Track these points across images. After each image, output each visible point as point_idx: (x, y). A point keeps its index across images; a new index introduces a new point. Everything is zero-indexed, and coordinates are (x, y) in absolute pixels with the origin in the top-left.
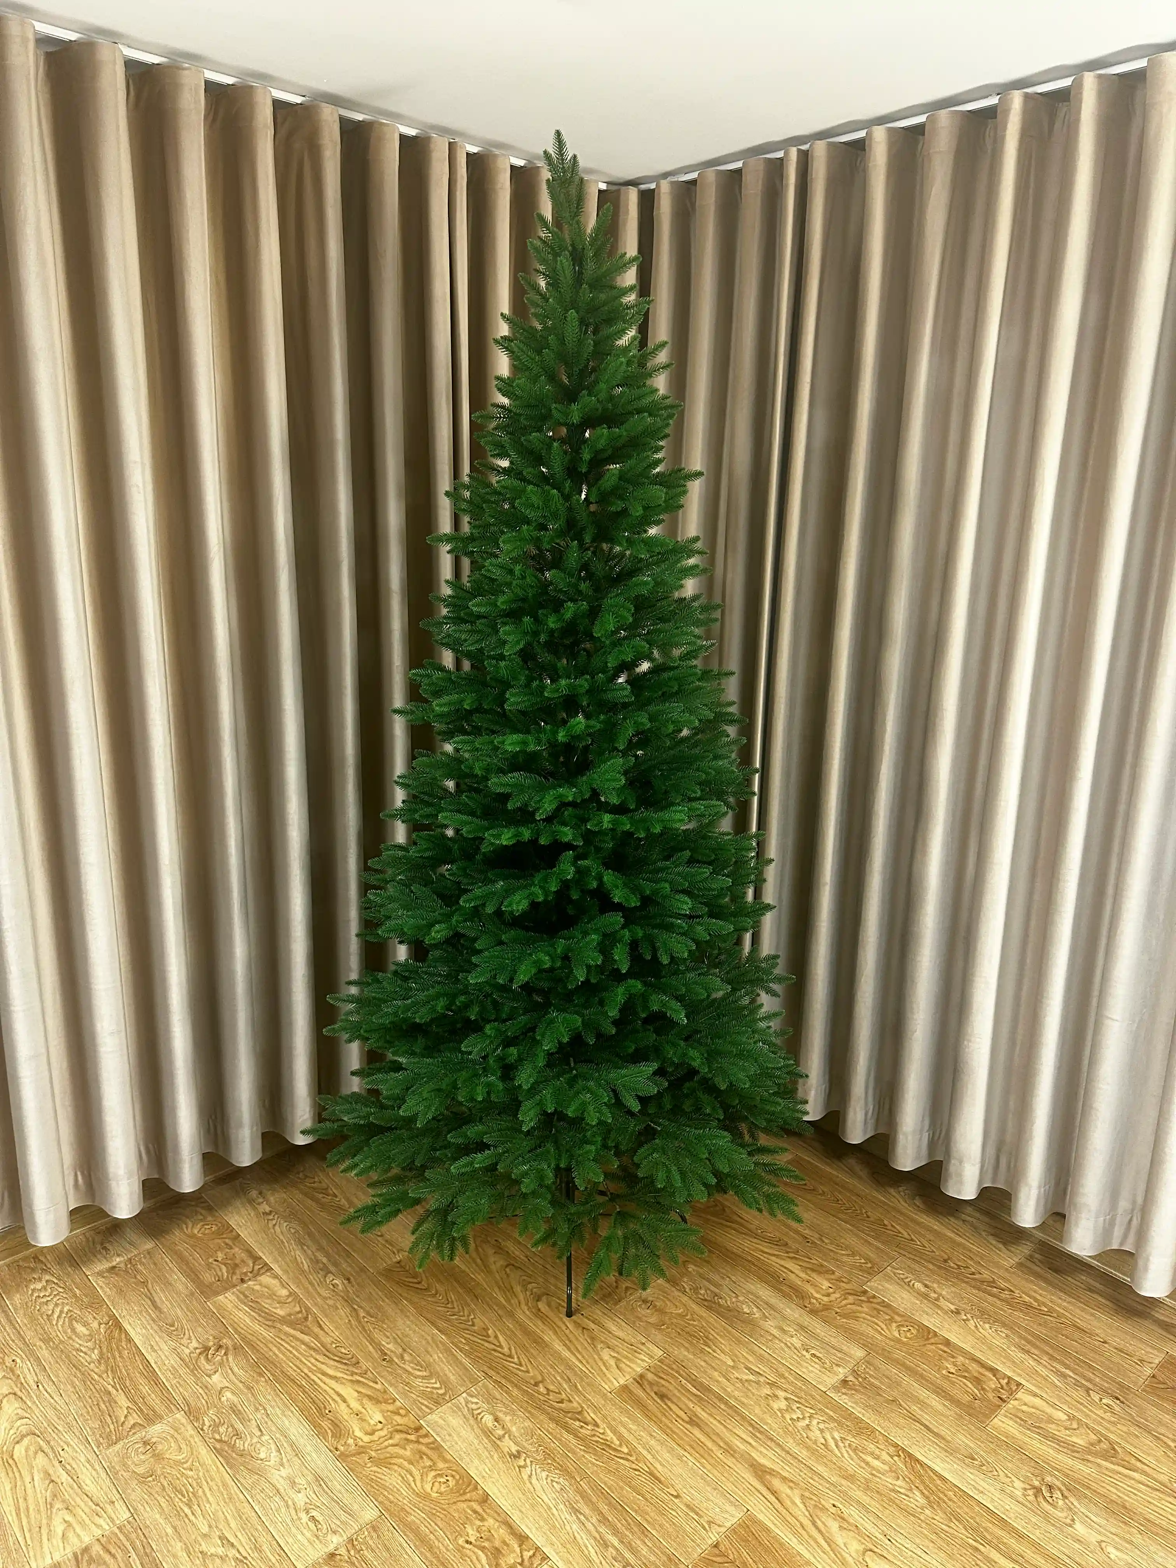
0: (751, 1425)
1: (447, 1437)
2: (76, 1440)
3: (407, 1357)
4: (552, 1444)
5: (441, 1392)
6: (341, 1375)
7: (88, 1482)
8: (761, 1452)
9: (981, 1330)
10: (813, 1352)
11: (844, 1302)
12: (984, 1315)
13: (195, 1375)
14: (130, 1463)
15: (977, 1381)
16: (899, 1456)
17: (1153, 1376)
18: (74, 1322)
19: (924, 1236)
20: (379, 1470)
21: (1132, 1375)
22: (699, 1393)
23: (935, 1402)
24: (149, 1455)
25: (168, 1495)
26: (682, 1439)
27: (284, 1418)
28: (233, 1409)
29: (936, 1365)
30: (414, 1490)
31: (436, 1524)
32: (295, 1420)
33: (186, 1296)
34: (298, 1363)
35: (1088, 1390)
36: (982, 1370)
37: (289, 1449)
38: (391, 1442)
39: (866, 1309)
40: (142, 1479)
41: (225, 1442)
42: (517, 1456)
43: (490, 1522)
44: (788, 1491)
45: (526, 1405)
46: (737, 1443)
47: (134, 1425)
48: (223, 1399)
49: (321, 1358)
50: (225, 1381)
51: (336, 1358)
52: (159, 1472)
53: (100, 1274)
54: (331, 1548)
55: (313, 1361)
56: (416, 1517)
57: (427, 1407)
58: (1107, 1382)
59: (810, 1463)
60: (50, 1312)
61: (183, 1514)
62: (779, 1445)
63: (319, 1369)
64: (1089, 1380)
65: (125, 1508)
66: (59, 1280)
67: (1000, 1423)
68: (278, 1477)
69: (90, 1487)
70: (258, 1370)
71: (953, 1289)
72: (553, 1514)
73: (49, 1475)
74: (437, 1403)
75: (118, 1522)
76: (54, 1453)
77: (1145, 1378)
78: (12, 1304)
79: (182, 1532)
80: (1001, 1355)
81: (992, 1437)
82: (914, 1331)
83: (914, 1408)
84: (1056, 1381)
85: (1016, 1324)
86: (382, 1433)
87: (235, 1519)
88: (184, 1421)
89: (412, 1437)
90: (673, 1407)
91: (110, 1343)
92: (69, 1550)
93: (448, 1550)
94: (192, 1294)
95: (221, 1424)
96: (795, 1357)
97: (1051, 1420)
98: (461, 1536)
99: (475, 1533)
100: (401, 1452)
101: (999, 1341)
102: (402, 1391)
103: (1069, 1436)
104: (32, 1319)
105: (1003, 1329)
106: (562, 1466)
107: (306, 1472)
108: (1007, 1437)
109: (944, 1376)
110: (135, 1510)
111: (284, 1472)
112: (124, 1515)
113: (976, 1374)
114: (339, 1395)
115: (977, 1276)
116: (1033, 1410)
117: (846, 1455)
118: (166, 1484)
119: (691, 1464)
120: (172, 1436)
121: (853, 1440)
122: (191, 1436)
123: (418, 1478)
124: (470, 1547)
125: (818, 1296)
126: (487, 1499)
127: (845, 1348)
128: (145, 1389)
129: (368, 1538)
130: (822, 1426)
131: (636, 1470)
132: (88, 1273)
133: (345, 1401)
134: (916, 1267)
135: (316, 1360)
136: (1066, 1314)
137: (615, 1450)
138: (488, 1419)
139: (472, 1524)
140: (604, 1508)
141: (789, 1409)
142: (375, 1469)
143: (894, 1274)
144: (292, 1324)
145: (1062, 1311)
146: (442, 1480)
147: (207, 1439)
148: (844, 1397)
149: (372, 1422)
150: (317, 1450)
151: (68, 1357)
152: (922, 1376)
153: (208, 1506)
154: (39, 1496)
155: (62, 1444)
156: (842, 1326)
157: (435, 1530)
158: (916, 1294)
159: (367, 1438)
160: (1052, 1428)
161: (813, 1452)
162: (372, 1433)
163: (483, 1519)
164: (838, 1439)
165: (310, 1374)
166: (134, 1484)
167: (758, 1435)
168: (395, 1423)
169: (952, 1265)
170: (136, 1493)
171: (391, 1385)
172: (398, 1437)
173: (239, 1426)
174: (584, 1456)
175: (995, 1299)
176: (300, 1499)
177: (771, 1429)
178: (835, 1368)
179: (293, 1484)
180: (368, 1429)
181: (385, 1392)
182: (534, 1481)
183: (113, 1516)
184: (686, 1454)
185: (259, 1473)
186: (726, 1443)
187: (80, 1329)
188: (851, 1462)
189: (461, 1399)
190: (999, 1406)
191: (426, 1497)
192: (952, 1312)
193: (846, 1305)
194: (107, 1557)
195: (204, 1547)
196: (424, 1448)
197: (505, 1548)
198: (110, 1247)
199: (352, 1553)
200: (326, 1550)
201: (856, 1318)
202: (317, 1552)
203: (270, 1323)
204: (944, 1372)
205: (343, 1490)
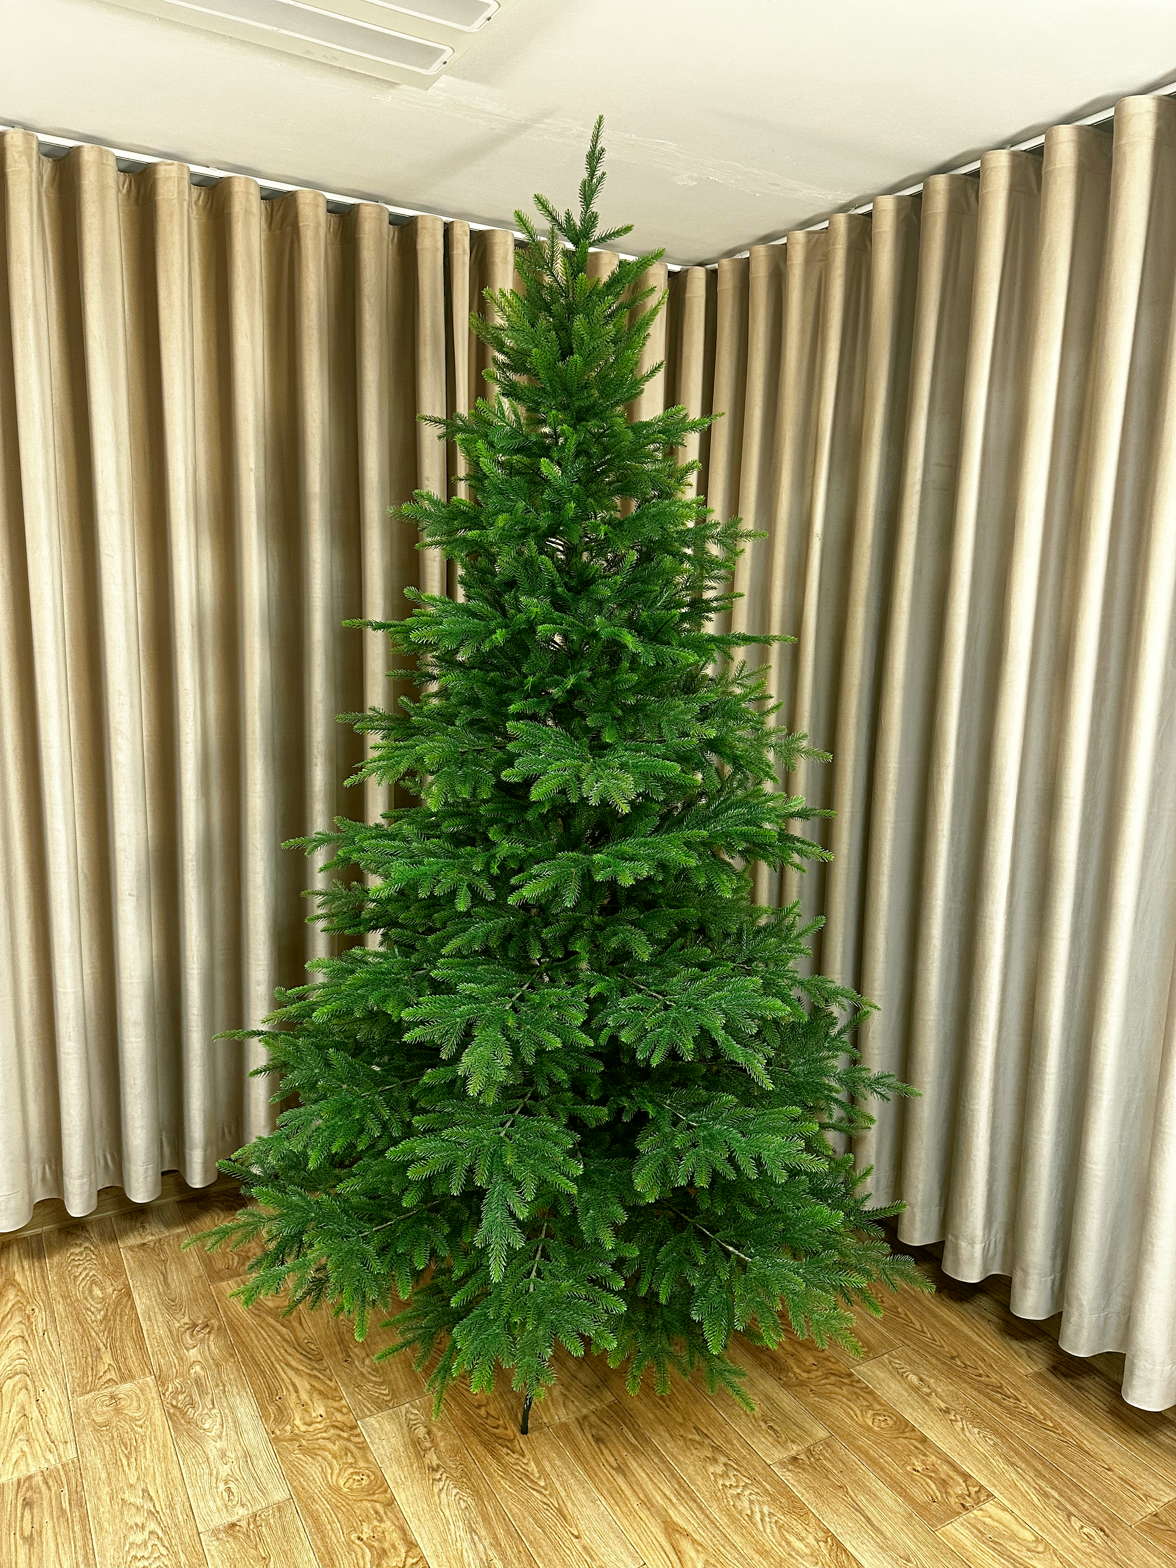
0: (679, 1483)
1: (377, 1440)
2: (56, 1385)
3: (367, 1362)
4: (473, 1465)
5: (388, 1398)
6: (301, 1367)
7: (53, 1421)
8: (679, 1511)
9: (967, 1434)
10: (771, 1424)
11: (823, 1382)
12: (977, 1419)
13: (176, 1347)
14: (93, 1412)
15: (944, 1484)
16: (826, 1542)
17: (1156, 1515)
18: (94, 1285)
19: (938, 1331)
20: (303, 1458)
21: (1129, 1509)
22: (637, 1443)
23: (888, 1497)
24: (112, 1408)
25: (114, 1445)
26: (602, 1483)
27: (238, 1397)
28: (198, 1382)
29: (903, 1460)
30: (328, 1481)
31: (337, 1517)
32: (247, 1401)
33: (195, 1277)
34: (268, 1351)
35: (1070, 1515)
36: (951, 1473)
37: (231, 1424)
38: (324, 1435)
39: (845, 1392)
40: (98, 1428)
41: (179, 1409)
42: (435, 1470)
43: (387, 1525)
44: (693, 1554)
45: (461, 1424)
46: (659, 1499)
47: (109, 1380)
48: (192, 1371)
49: (290, 1350)
50: (199, 1356)
51: (304, 1353)
52: (114, 1424)
53: (131, 1248)
54: (234, 1519)
55: (282, 1351)
56: (321, 1507)
57: (368, 1409)
58: (1097, 1511)
59: (728, 1531)
60: (77, 1274)
61: (119, 1464)
62: (701, 1508)
63: (284, 1358)
64: (1075, 1505)
65: (74, 1449)
66: (95, 1248)
67: (953, 1531)
68: (212, 1448)
69: (54, 1428)
70: (232, 1352)
71: (951, 1388)
72: (449, 1530)
73: (24, 1410)
74: (380, 1408)
75: (64, 1460)
76: (36, 1392)
77: (1144, 1514)
78: (50, 1263)
79: (113, 1479)
80: (980, 1462)
81: (938, 1543)
82: (890, 1422)
83: (862, 1500)
84: (1035, 1499)
85: (1010, 1433)
86: (319, 1426)
87: (162, 1476)
88: (151, 1384)
89: (345, 1435)
90: (605, 1451)
91: (116, 1308)
92: (16, 1475)
93: (338, 1542)
94: (201, 1277)
96: (750, 1426)
97: (1014, 1537)
98: (356, 1532)
99: (369, 1531)
100: (330, 1445)
101: (983, 1448)
102: (351, 1390)
103: (1029, 1558)
104: (61, 1277)
105: (993, 1437)
106: (474, 1487)
107: (238, 1447)
108: (954, 1546)
109: (908, 1473)
110: (82, 1452)
111: (219, 1445)
112: (71, 1454)
113: (944, 1476)
114: (294, 1385)
115: (982, 1379)
116: (996, 1524)
117: (768, 1530)
118: (115, 1436)
119: (602, 1508)
120: (137, 1396)
121: (782, 1517)
122: (153, 1398)
123: (336, 1471)
124: (360, 1543)
125: (797, 1370)
126: (393, 1503)
127: (807, 1426)
128: (130, 1351)
129: (270, 1517)
130: (753, 1497)
131: (545, 1503)
132: (121, 1245)
133: (297, 1391)
134: (916, 1358)
135: (286, 1351)
136: (1074, 1433)
137: (532, 1481)
138: (421, 1431)
139: (370, 1523)
140: (501, 1533)
141: (725, 1475)
142: (301, 1456)
143: (890, 1362)
144: (276, 1316)
145: (1070, 1430)
146: (357, 1478)
147: (165, 1403)
148: (788, 1473)
149: (314, 1415)
150: (255, 1429)
151: (78, 1314)
152: (882, 1469)
153: (143, 1460)
154: (10, 1425)
155: (44, 1385)
156: (812, 1404)
157: (334, 1522)
158: (906, 1386)
159: (303, 1428)
160: (1012, 1547)
161: (733, 1520)
162: (309, 1425)
163: (381, 1521)
164: (767, 1513)
165: (275, 1363)
166: (89, 1430)
167: (682, 1493)
168: (334, 1419)
169: (959, 1363)
170: (89, 1437)
171: (344, 1384)
172: (332, 1431)
173: (197, 1398)
174: (499, 1482)
175: (995, 1405)
176: (224, 1471)
177: (698, 1490)
178: (789, 1444)
179: (223, 1455)
180: (308, 1419)
181: (336, 1389)
182: (443, 1495)
183: (62, 1452)
184: (601, 1498)
185: (198, 1441)
186: (646, 1496)
187: (97, 1292)
188: (771, 1538)
189: (403, 1408)
190: (959, 1513)
191: (336, 1490)
192: (941, 1410)
193: (824, 1385)
194: (44, 1488)
195: (126, 1496)
196: (352, 1447)
197: (392, 1551)
198: (147, 1226)
199: (251, 1527)
200: (230, 1520)
201: (830, 1399)
202: (221, 1520)
203: (256, 1312)
204: (908, 1468)
205: (265, 1470)
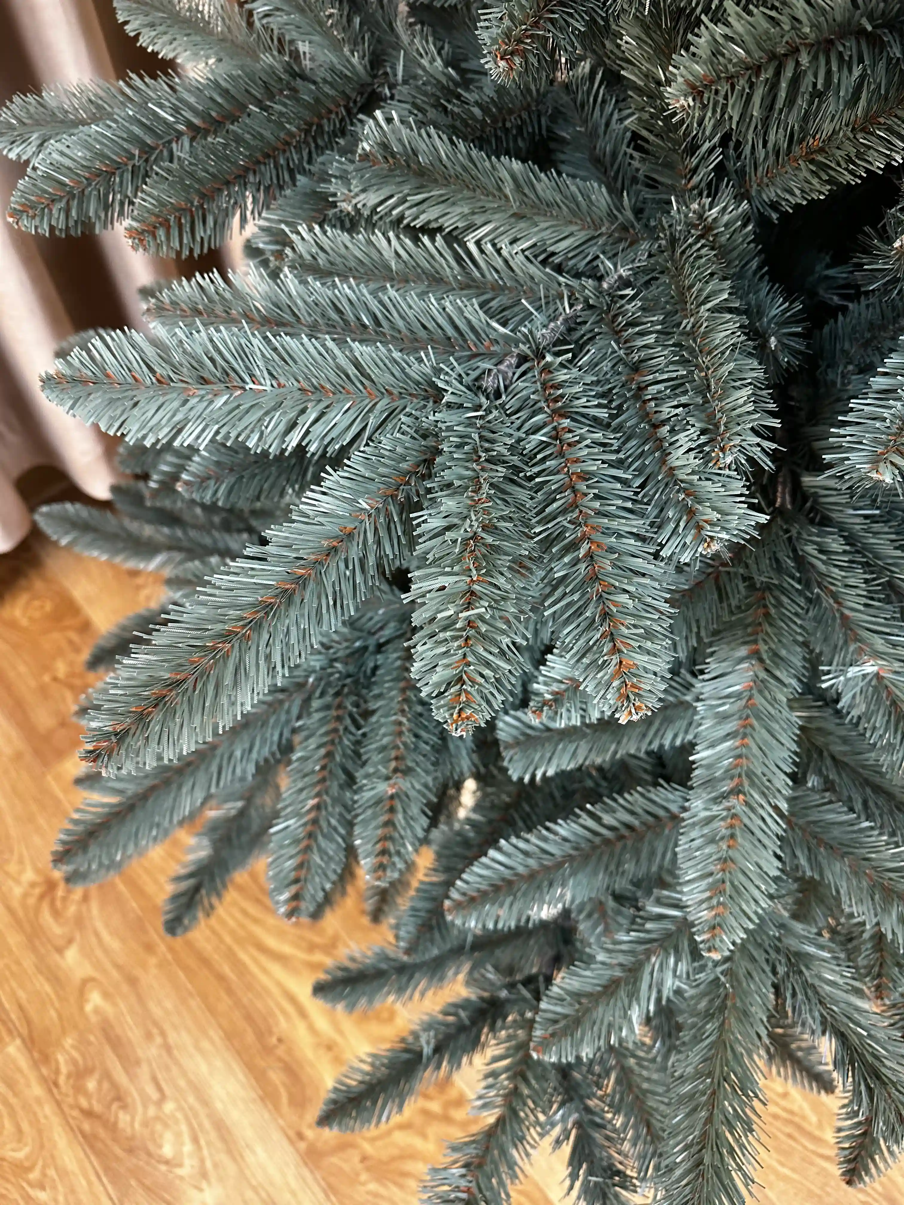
95: (88, 1071)
